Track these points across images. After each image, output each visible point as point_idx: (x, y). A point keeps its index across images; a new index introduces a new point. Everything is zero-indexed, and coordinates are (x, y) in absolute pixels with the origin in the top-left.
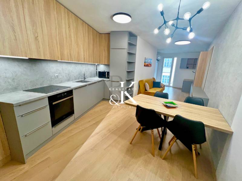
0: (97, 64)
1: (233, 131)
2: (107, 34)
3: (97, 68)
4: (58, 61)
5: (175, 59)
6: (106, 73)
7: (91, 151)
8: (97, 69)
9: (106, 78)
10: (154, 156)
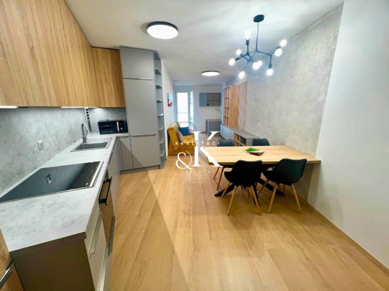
0: (87, 108)
1: (319, 160)
2: (109, 50)
3: (88, 115)
4: (62, 107)
5: (192, 93)
6: (118, 123)
7: (196, 252)
8: (88, 118)
9: (117, 132)
10: (260, 215)
